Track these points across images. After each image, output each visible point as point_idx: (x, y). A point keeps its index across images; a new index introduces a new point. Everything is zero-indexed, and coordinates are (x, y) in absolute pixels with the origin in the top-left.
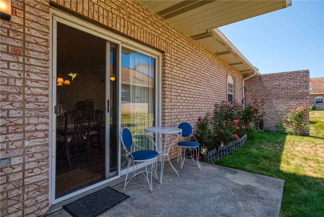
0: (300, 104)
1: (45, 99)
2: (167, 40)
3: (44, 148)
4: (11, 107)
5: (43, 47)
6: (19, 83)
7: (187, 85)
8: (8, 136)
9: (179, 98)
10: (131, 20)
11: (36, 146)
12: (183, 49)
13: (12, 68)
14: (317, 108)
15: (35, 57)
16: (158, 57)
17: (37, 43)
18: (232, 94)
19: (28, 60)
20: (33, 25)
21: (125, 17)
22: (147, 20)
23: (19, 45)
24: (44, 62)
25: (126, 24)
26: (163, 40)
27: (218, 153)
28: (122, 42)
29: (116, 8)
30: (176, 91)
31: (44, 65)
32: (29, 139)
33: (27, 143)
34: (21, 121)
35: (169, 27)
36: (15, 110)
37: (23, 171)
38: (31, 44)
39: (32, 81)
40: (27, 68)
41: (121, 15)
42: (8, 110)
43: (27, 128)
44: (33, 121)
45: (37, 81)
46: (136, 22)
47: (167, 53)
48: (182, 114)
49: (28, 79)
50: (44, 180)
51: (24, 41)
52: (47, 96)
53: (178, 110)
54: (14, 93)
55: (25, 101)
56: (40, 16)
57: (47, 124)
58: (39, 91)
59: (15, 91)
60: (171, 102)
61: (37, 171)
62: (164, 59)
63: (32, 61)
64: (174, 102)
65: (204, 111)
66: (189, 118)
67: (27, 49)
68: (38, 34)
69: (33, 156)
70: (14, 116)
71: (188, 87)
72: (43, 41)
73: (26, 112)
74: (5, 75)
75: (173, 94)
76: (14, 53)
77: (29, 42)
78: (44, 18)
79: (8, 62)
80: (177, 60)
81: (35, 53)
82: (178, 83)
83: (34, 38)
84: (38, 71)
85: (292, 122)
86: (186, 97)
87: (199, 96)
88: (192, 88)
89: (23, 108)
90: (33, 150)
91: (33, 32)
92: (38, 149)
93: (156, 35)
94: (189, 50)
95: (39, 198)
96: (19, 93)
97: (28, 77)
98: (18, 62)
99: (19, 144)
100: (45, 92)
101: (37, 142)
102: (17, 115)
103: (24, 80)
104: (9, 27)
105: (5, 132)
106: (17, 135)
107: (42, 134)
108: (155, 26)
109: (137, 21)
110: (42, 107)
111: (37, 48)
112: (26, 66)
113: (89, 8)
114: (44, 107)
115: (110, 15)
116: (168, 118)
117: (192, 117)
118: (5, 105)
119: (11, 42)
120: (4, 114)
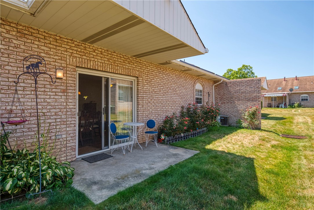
0: (254, 105)
1: (74, 110)
2: (140, 70)
3: (74, 132)
4: (62, 114)
5: (73, 87)
6: (65, 104)
7: (156, 95)
8: (61, 126)
9: (149, 104)
10: (116, 64)
11: (71, 130)
12: (152, 72)
13: (62, 98)
14: (302, 105)
15: (70, 92)
16: (135, 80)
17: (71, 86)
18: (202, 97)
19: (68, 94)
20: (70, 79)
21: (112, 63)
22: (125, 62)
23: (65, 88)
24: (74, 94)
25: (113, 67)
26: (137, 70)
27: (174, 139)
28: (111, 76)
29: (107, 60)
30: (147, 100)
31: (74, 95)
32: (68, 128)
33: (68, 129)
34: (65, 120)
35: (141, 62)
36: (63, 115)
37: (66, 140)
38: (69, 87)
41: (110, 63)
42: (61, 115)
43: (68, 123)
44: (70, 119)
45: (71, 102)
46: (118, 65)
47: (140, 77)
48: (152, 114)
49: (68, 102)
50: (74, 145)
51: (67, 86)
52: (75, 108)
53: (148, 112)
54: (63, 108)
55: (67, 111)
56: (72, 74)
57: (75, 121)
58: (72, 107)
59: (63, 107)
60: (143, 107)
61: (71, 141)
62: (138, 81)
63: (69, 94)
64: (145, 107)
65: (171, 112)
66: (157, 117)
67: (68, 89)
68: (72, 82)
69: (70, 135)
70: (63, 118)
71: (156, 96)
72: (73, 84)
73: (67, 116)
74: (60, 101)
75: (144, 102)
76: (63, 92)
77: (68, 86)
78: (74, 75)
79: (61, 96)
80: (147, 80)
81: (70, 90)
82: (148, 95)
83: (70, 84)
84: (72, 98)
85: (248, 119)
86: (155, 103)
87: (166, 102)
88: (160, 97)
89: (66, 114)
90: (70, 132)
91: (70, 82)
92: (72, 132)
93: (132, 68)
94: (157, 73)
95: (72, 153)
96: (65, 108)
97: (68, 101)
98: (64, 95)
99: (65, 129)
100: (74, 107)
102: (64, 117)
103: (67, 102)
104: (61, 81)
105: (60, 124)
106: (64, 125)
107: (73, 125)
108: (131, 63)
109: (119, 64)
110: (73, 114)
111: (71, 88)
112: (67, 96)
113: (93, 64)
114: (74, 114)
115: (104, 64)
116: (140, 117)
117: (160, 116)
118: (60, 113)
119: (62, 87)
120: (60, 117)
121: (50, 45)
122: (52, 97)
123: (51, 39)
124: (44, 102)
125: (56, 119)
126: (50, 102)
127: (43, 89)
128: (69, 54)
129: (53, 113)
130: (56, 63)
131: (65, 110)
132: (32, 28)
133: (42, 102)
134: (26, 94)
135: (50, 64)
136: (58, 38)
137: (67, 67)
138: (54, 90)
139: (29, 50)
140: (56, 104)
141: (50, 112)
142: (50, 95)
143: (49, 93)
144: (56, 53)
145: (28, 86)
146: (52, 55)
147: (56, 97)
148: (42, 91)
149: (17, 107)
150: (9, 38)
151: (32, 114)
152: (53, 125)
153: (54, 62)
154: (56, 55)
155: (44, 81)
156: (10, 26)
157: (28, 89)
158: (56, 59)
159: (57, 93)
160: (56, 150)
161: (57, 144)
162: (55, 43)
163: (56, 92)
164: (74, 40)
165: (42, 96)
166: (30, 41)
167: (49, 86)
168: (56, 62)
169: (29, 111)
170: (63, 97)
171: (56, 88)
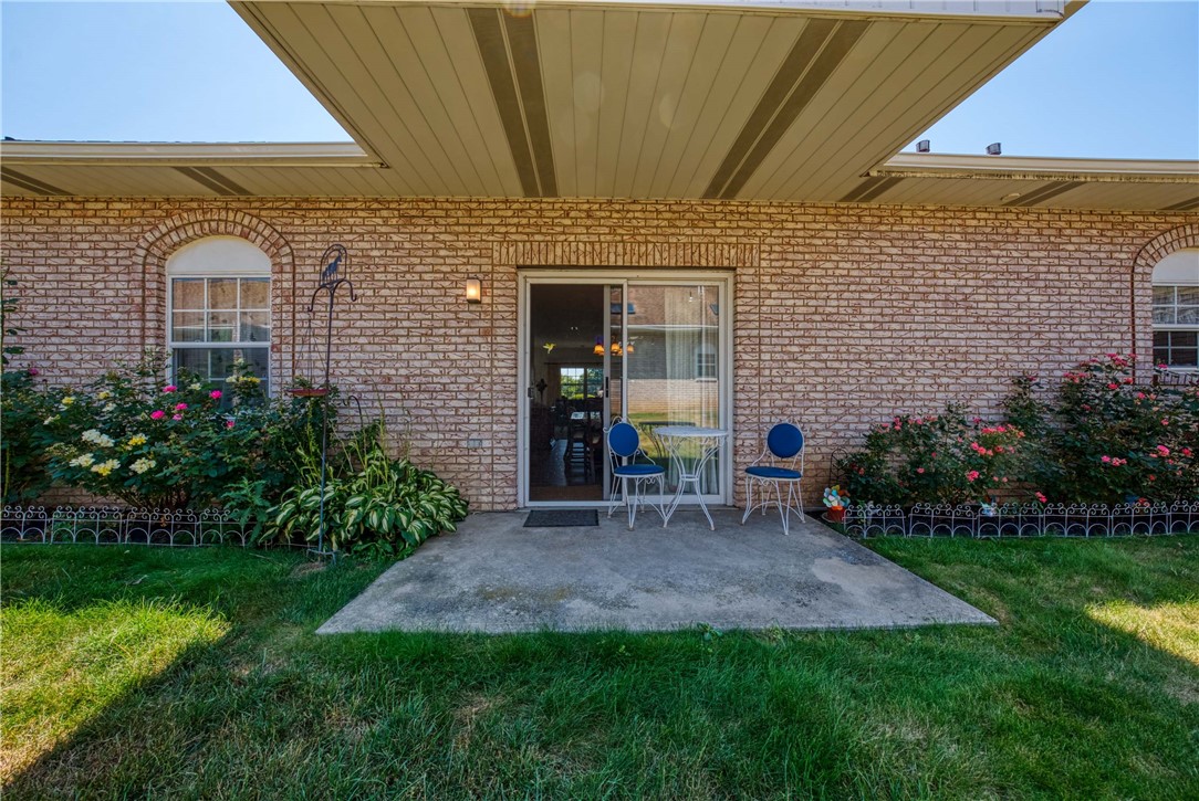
1: (513, 380)
2: (745, 240)
4: (482, 389)
6: (488, 364)
7: (830, 330)
8: (480, 417)
9: (790, 364)
10: (639, 238)
11: (502, 431)
12: (807, 241)
13: (482, 349)
15: (502, 334)
16: (725, 281)
17: (503, 319)
19: (495, 339)
20: (500, 300)
21: (625, 237)
22: (678, 223)
23: (488, 325)
25: (629, 248)
26: (729, 244)
27: (907, 520)
28: (628, 279)
29: (607, 231)
30: (778, 348)
32: (497, 424)
33: (495, 428)
34: (489, 404)
35: (750, 209)
36: (485, 392)
37: (492, 455)
38: (497, 321)
39: (498, 360)
40: (494, 347)
41: (618, 238)
42: (480, 392)
43: (495, 411)
44: (500, 403)
45: (503, 360)
46: (649, 238)
47: (744, 267)
48: (807, 403)
49: (495, 359)
51: (492, 320)
52: (513, 376)
53: (786, 395)
54: (484, 375)
55: (493, 383)
57: (513, 408)
58: (505, 371)
59: (485, 372)
60: (759, 375)
61: (504, 460)
62: (737, 284)
63: (499, 339)
64: (771, 376)
65: (934, 400)
66: (840, 417)
67: (495, 327)
68: (506, 308)
69: (500, 443)
70: (484, 398)
71: (836, 334)
73: (494, 394)
74: (477, 357)
75: (766, 357)
76: (484, 334)
79: (480, 344)
80: (782, 274)
81: (501, 330)
82: (788, 330)
83: (503, 314)
84: (505, 349)
86: (825, 361)
87: (897, 354)
88: (855, 335)
89: (491, 390)
90: (500, 435)
91: (500, 308)
92: (504, 435)
93: (706, 240)
94: (837, 237)
95: (507, 490)
96: (488, 375)
97: (495, 357)
98: (487, 343)
99: (488, 426)
101: (503, 427)
103: (492, 360)
104: (480, 309)
105: (478, 414)
106: (487, 417)
107: (508, 419)
108: (702, 224)
109: (653, 234)
111: (503, 323)
112: (494, 345)
113: (563, 251)
114: (510, 389)
115: (597, 247)
116: (747, 412)
117: (860, 415)
118: (477, 387)
119: (482, 324)
120: (477, 396)
121: (456, 228)
122: (460, 347)
123: (460, 213)
124: (445, 360)
125: (468, 400)
126: (455, 360)
127: (442, 331)
128: (498, 237)
129: (463, 387)
130: (469, 267)
131: (489, 379)
132: (423, 200)
133: (439, 360)
134: (412, 344)
135: (457, 272)
136: (474, 206)
137: (492, 272)
138: (464, 331)
139: (419, 249)
140: (469, 365)
141: (456, 383)
142: (456, 344)
143: (453, 340)
144: (469, 242)
145: (415, 325)
146: (461, 249)
147: (470, 348)
148: (441, 336)
149: (397, 370)
150: (386, 233)
151: (423, 387)
152: (463, 415)
153: (464, 264)
154: (469, 248)
155: (445, 311)
156: (388, 209)
157: (415, 332)
158: (468, 257)
159: (470, 338)
160: (469, 474)
161: (471, 459)
162: (467, 221)
163: (468, 336)
164: (510, 198)
165: (441, 347)
166: (418, 229)
167: (454, 323)
168: (468, 263)
169: (418, 380)
170: (485, 347)
171: (469, 327)
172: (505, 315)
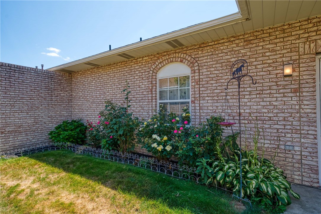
1: (313, 115)
3: (314, 146)
4: (293, 120)
5: (311, 84)
6: (297, 107)
8: (293, 134)
11: (308, 143)
13: (293, 100)
15: (306, 91)
17: (307, 83)
19: (302, 94)
20: (304, 73)
23: (297, 87)
24: (312, 93)
31: (312, 95)
32: (304, 138)
33: (302, 140)
34: (299, 128)
36: (296, 121)
37: (301, 155)
38: (303, 84)
39: (304, 105)
40: (301, 98)
42: (292, 121)
43: (302, 132)
44: (306, 128)
45: (308, 105)
49: (302, 105)
50: (315, 165)
51: (300, 84)
52: (315, 113)
54: (295, 113)
55: (301, 117)
56: (309, 66)
57: (316, 131)
58: (309, 111)
59: (295, 111)
61: (310, 158)
63: (304, 94)
67: (301, 88)
68: (308, 77)
69: (306, 149)
70: (295, 124)
72: (311, 80)
73: (301, 123)
74: (290, 104)
76: (294, 91)
77: (302, 84)
78: (312, 66)
79: (292, 97)
81: (306, 89)
83: (306, 80)
84: (308, 99)
89: (300, 121)
90: (306, 145)
91: (305, 77)
92: (310, 145)
95: (311, 175)
96: (297, 113)
97: (302, 103)
98: (297, 96)
100: (313, 111)
101: (309, 141)
102: (296, 124)
103: (300, 105)
104: (291, 79)
105: (291, 132)
106: (297, 135)
107: (312, 137)
110: (311, 120)
111: (307, 85)
112: (301, 97)
114: (313, 120)
118: (291, 119)
119: (292, 86)
120: (290, 123)
121: (275, 41)
122: (279, 99)
123: (277, 33)
124: (270, 105)
125: (285, 125)
126: (277, 105)
127: (268, 91)
128: (303, 40)
129: (281, 118)
130: (284, 59)
131: (298, 115)
132: (257, 31)
133: (267, 105)
134: (252, 98)
135: (276, 62)
136: (286, 27)
137: (299, 59)
138: (281, 91)
139: (254, 54)
140: (285, 107)
141: (277, 116)
142: (277, 97)
143: (275, 95)
144: (283, 46)
145: (253, 90)
146: (279, 51)
147: (285, 99)
148: (268, 94)
149: (244, 110)
150: (238, 50)
151: (258, 118)
152: (282, 132)
153: (281, 57)
154: (284, 49)
155: (270, 82)
157: (253, 93)
158: (283, 54)
159: (285, 94)
160: (286, 163)
161: (287, 155)
162: (282, 36)
163: (284, 93)
164: (311, 17)
165: (268, 99)
166: (255, 45)
167: (275, 87)
168: (283, 57)
169: (255, 115)
170: (295, 99)
171: (284, 89)
172: (308, 81)
